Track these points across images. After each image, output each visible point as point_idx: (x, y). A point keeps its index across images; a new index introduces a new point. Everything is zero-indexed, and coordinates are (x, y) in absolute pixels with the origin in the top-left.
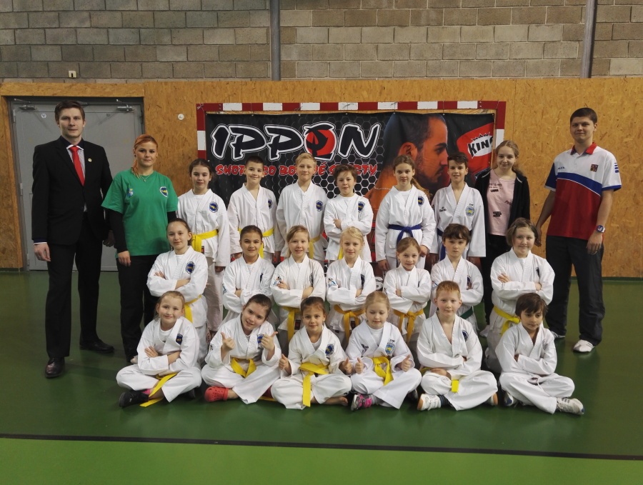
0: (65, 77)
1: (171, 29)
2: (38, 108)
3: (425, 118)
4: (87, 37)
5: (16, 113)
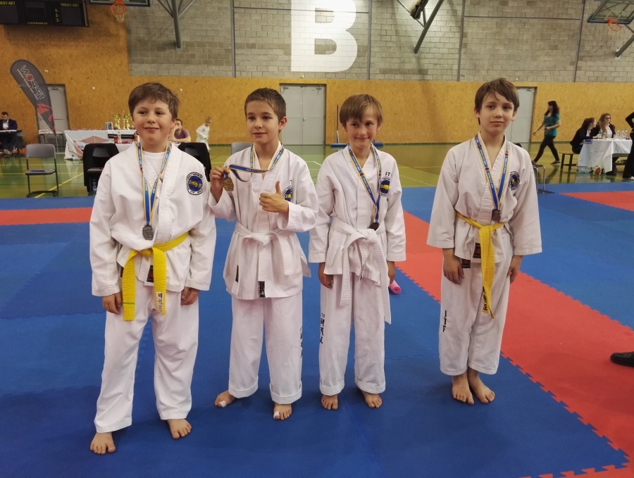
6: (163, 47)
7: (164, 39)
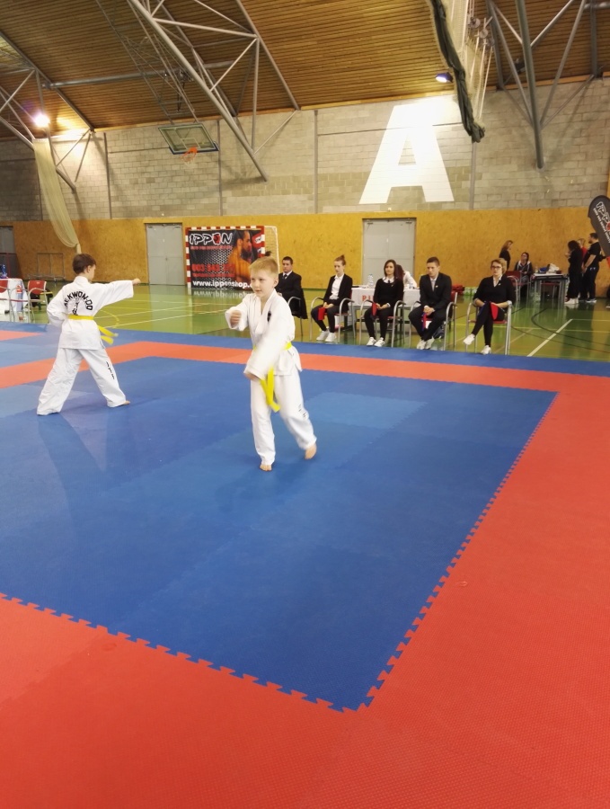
0: (160, 216)
1: (191, 199)
2: (154, 226)
3: (243, 231)
4: (168, 202)
5: (148, 229)
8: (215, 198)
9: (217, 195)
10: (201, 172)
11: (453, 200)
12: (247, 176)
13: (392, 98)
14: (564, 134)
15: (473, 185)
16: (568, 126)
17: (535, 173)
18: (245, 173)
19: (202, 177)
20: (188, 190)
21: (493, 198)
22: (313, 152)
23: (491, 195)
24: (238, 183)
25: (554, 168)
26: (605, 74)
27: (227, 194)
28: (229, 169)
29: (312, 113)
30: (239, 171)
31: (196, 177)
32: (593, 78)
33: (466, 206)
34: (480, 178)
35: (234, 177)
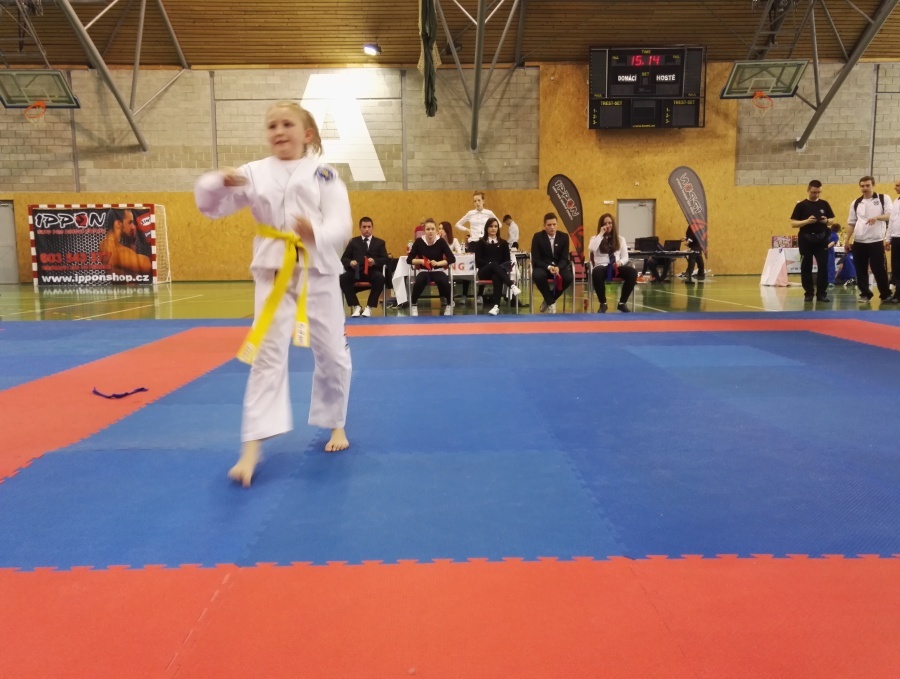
1: (27, 169)
3: (123, 210)
6: (779, 148)
7: (782, 138)
8: (68, 169)
9: (71, 165)
10: (43, 135)
11: (384, 179)
12: (116, 143)
13: (308, 66)
14: (493, 118)
15: (405, 163)
16: (497, 110)
17: (469, 154)
18: (114, 140)
19: (44, 142)
20: (21, 157)
21: (428, 179)
22: (209, 119)
23: (426, 175)
24: (103, 151)
25: (487, 150)
26: (526, 64)
27: (87, 165)
28: (88, 133)
29: (207, 74)
30: (104, 137)
31: (36, 141)
32: (515, 68)
33: (399, 187)
34: (413, 157)
35: (96, 144)
